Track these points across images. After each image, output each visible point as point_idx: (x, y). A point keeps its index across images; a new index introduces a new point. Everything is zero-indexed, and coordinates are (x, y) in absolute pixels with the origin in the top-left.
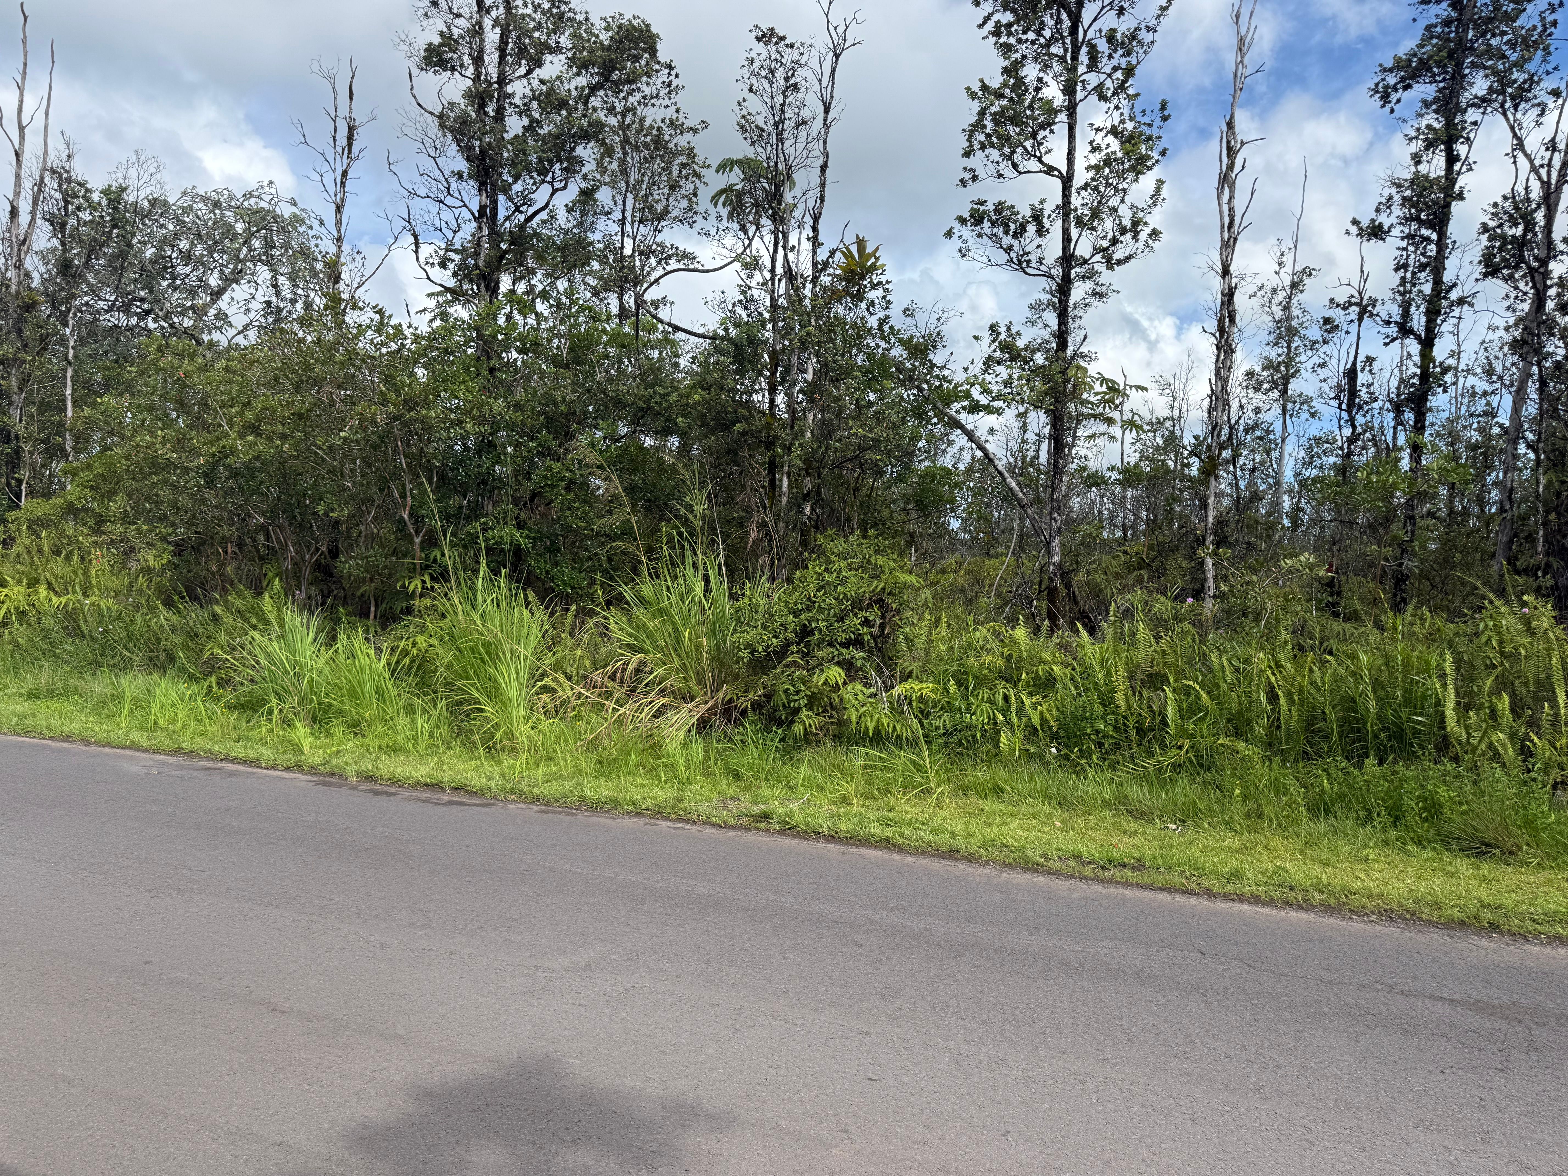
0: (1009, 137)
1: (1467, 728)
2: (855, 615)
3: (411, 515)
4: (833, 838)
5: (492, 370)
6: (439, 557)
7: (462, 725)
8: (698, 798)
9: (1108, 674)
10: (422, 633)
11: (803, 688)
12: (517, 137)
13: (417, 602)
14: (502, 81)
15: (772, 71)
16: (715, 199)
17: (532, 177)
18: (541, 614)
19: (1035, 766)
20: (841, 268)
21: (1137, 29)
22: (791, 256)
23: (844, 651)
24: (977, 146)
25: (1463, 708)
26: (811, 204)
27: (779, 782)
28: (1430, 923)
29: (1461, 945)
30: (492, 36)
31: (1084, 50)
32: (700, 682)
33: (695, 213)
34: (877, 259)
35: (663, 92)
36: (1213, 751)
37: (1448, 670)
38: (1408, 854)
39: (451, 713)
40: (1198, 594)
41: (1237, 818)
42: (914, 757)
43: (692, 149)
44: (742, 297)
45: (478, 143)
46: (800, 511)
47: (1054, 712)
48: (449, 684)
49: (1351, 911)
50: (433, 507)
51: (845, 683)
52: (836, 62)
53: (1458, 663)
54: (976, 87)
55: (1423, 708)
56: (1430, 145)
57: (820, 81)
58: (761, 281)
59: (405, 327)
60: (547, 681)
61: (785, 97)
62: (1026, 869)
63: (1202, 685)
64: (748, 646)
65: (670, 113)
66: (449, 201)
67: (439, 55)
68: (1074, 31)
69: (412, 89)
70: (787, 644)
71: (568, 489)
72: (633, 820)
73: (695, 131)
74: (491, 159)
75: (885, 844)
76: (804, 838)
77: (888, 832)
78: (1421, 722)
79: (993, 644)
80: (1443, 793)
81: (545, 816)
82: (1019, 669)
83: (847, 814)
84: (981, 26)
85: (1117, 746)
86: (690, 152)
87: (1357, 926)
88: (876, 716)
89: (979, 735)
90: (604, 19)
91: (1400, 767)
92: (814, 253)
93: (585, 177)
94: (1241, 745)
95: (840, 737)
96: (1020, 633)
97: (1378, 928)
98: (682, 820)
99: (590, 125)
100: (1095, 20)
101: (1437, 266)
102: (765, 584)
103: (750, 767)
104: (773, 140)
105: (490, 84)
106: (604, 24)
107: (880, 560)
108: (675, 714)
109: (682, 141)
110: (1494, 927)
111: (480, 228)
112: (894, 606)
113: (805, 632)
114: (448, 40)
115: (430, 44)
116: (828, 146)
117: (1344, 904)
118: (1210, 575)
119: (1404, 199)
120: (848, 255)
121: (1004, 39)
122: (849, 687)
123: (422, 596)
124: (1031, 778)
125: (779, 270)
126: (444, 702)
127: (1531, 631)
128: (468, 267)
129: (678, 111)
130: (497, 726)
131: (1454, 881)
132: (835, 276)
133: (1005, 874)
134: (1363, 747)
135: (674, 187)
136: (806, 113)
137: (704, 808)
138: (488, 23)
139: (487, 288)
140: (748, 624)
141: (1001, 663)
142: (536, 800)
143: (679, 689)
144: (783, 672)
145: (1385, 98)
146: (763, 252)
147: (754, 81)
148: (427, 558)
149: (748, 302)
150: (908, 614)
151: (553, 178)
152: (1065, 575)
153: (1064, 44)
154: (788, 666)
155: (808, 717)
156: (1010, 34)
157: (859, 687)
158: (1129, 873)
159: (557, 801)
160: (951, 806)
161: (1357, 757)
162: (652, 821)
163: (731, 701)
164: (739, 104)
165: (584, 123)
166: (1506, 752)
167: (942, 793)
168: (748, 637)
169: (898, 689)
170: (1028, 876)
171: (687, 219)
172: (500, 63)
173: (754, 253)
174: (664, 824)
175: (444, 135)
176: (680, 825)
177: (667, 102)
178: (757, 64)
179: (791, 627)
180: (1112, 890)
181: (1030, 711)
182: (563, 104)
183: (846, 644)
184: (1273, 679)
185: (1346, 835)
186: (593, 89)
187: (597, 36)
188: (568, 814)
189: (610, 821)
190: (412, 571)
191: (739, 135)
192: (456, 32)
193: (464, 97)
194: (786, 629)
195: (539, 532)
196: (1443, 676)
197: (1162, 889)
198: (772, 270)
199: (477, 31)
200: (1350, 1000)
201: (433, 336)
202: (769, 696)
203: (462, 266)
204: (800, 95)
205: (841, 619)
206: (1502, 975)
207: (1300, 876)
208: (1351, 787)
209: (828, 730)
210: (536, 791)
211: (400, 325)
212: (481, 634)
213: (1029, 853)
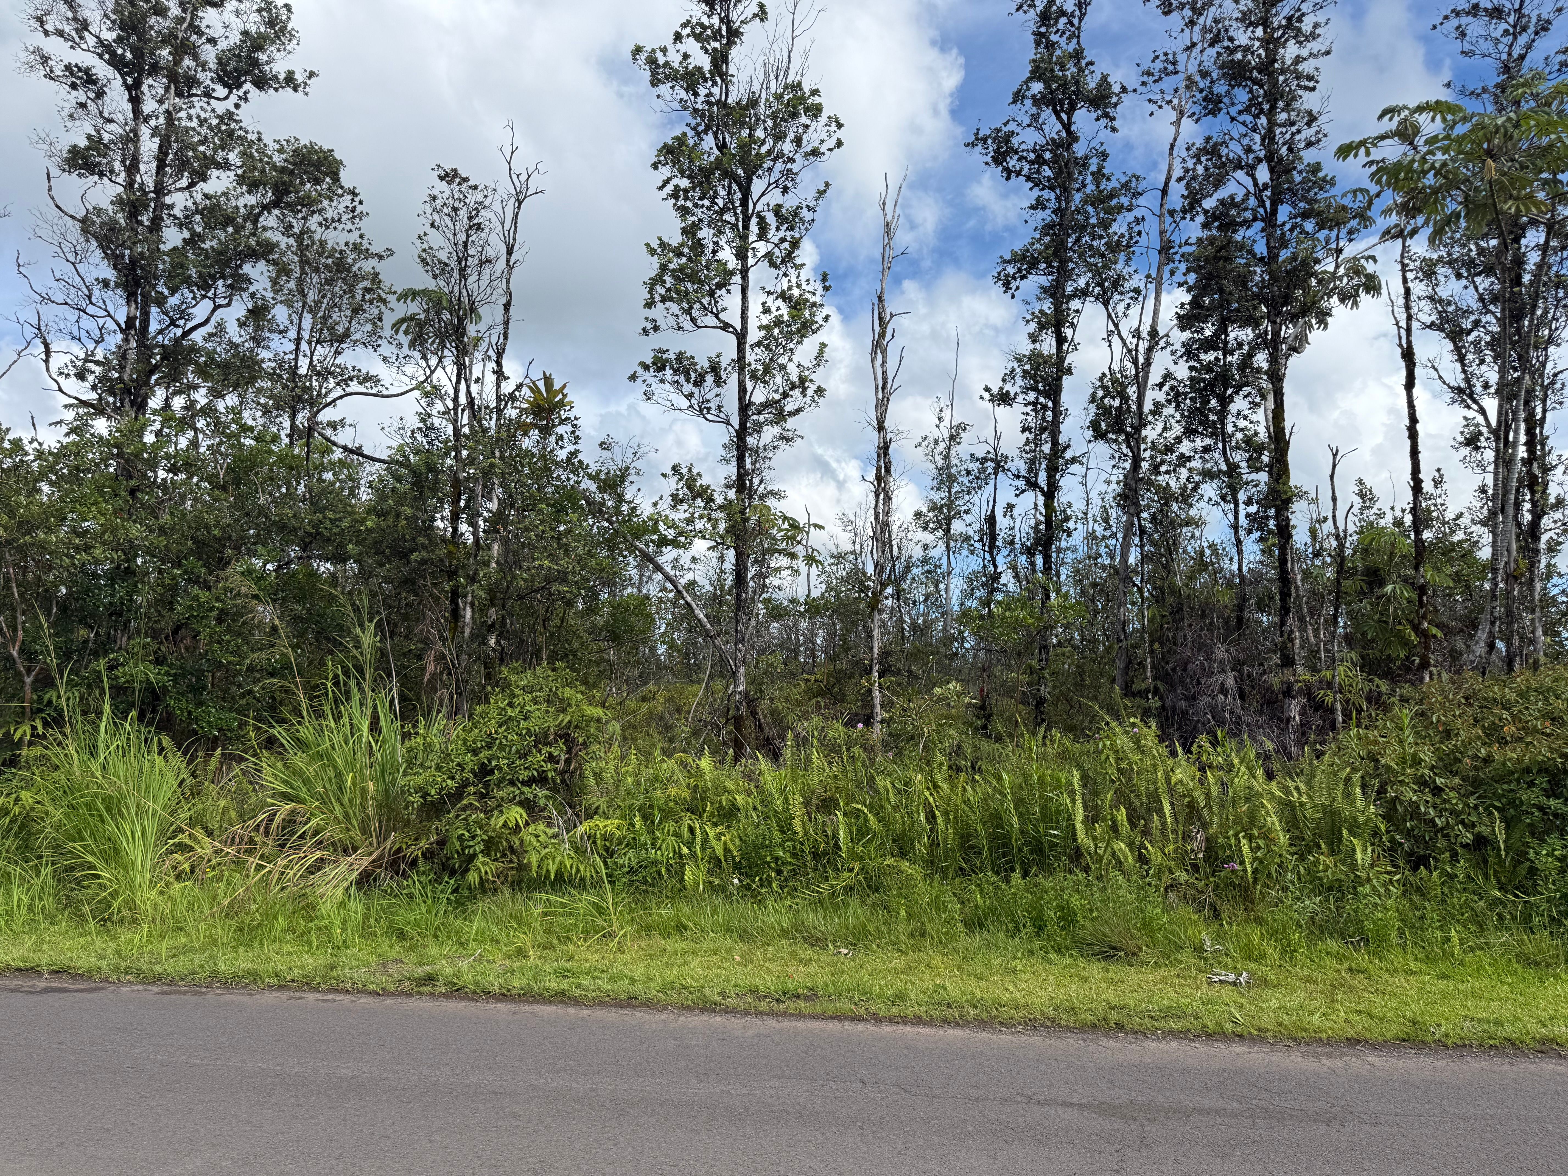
0: (687, 293)
1: (1094, 839)
2: (540, 751)
3: (21, 651)
4: (505, 996)
5: (133, 492)
6: (54, 699)
7: (73, 894)
8: (354, 963)
9: (786, 801)
10: (27, 788)
11: (479, 832)
12: (175, 249)
13: (25, 752)
14: (160, 190)
15: (455, 210)
16: (396, 326)
17: (192, 292)
18: (177, 761)
19: (718, 900)
20: (528, 401)
21: (799, 207)
22: (474, 388)
23: (526, 789)
24: (657, 298)
25: (1091, 820)
26: (494, 340)
27: (449, 937)
28: (1068, 1029)
29: (1092, 1047)
30: (149, 146)
31: (754, 221)
32: (365, 830)
33: (380, 337)
34: (565, 396)
35: (344, 218)
36: (882, 871)
37: (1076, 787)
38: (1050, 962)
39: (59, 881)
40: (868, 721)
41: (902, 937)
42: (595, 899)
43: (377, 275)
44: (421, 425)
45: (127, 252)
46: (484, 642)
47: (737, 841)
48: (56, 847)
49: (1001, 1023)
50: (48, 642)
51: (527, 824)
52: (519, 207)
53: (1084, 777)
54: (655, 244)
55: (1058, 822)
56: (1042, 327)
57: (503, 224)
58: (442, 409)
59: (25, 442)
60: (182, 838)
61: (468, 236)
62: (704, 1010)
63: (871, 808)
64: (419, 789)
65: (354, 237)
66: (91, 309)
67: (85, 158)
68: (744, 202)
69: (50, 189)
70: (465, 784)
71: (220, 621)
72: (275, 994)
73: (380, 257)
74: (142, 268)
75: (561, 998)
76: (473, 1000)
77: (565, 985)
78: (1055, 836)
79: (680, 775)
80: (1076, 902)
81: (165, 998)
82: (703, 799)
83: (521, 968)
84: (661, 188)
85: (794, 873)
86: (375, 277)
87: (1005, 1038)
88: (558, 858)
89: (663, 870)
90: (278, 142)
91: (1040, 879)
92: (498, 386)
93: (253, 295)
94: (905, 865)
95: (520, 882)
96: (706, 763)
97: (1024, 1038)
98: (334, 990)
99: (258, 243)
100: (763, 195)
101: (1053, 428)
102: (441, 721)
103: (417, 924)
104: (456, 274)
105: (145, 193)
106: (277, 146)
107: (568, 692)
108: (332, 870)
109: (367, 265)
110: (1120, 1026)
111: (126, 340)
112: (581, 740)
113: (484, 771)
114: (96, 143)
115: (75, 146)
116: (511, 286)
117: (995, 1017)
118: (877, 701)
119: (1024, 371)
120: (535, 390)
121: (681, 202)
122: (531, 829)
123: (31, 744)
124: (714, 912)
125: (463, 400)
126: (50, 868)
127: (1140, 749)
128: (111, 379)
129: (361, 236)
130: (114, 895)
131: (1086, 986)
132: (522, 410)
133: (682, 1018)
134: (1010, 862)
135: (357, 310)
136: (490, 252)
137: (360, 975)
138: (145, 131)
139: (133, 403)
140: (422, 765)
141: (686, 794)
142: (157, 979)
143: (340, 840)
144: (458, 816)
145: (1007, 285)
146: (444, 381)
147: (436, 217)
148: (40, 699)
149: (428, 430)
150: (595, 747)
151: (215, 294)
152: (750, 701)
153: (736, 214)
154: (464, 809)
155: (484, 864)
156: (686, 198)
157: (541, 827)
158: (803, 1004)
159: (182, 979)
160: (633, 948)
161: (1004, 871)
162: (298, 994)
163: (399, 850)
164: (420, 238)
165: (252, 241)
166: (1126, 859)
167: (625, 935)
168: (419, 780)
169: (582, 829)
170: (705, 1017)
171: (372, 341)
172: (157, 173)
173: (435, 382)
174: (311, 996)
175: (87, 241)
176: (330, 997)
177: (349, 226)
178: (439, 202)
179: (468, 768)
180: (786, 1024)
181: (714, 842)
182: (229, 220)
183: (528, 783)
184: (931, 799)
185: (998, 948)
186: (266, 208)
187: (270, 157)
188: (196, 993)
189: (246, 999)
190: (21, 716)
191: (420, 268)
192: (106, 137)
193: (112, 203)
194: (463, 770)
195: (181, 668)
196: (1072, 793)
197: (832, 1018)
198: (456, 399)
199: (131, 139)
200: (993, 1116)
201: (63, 452)
202: (442, 843)
203: (104, 379)
204: (483, 235)
205: (523, 756)
206: (1123, 1073)
207: (955, 993)
208: (1000, 900)
209: (506, 876)
210: (158, 968)
211: (20, 440)
212: (99, 786)
213: (707, 992)
